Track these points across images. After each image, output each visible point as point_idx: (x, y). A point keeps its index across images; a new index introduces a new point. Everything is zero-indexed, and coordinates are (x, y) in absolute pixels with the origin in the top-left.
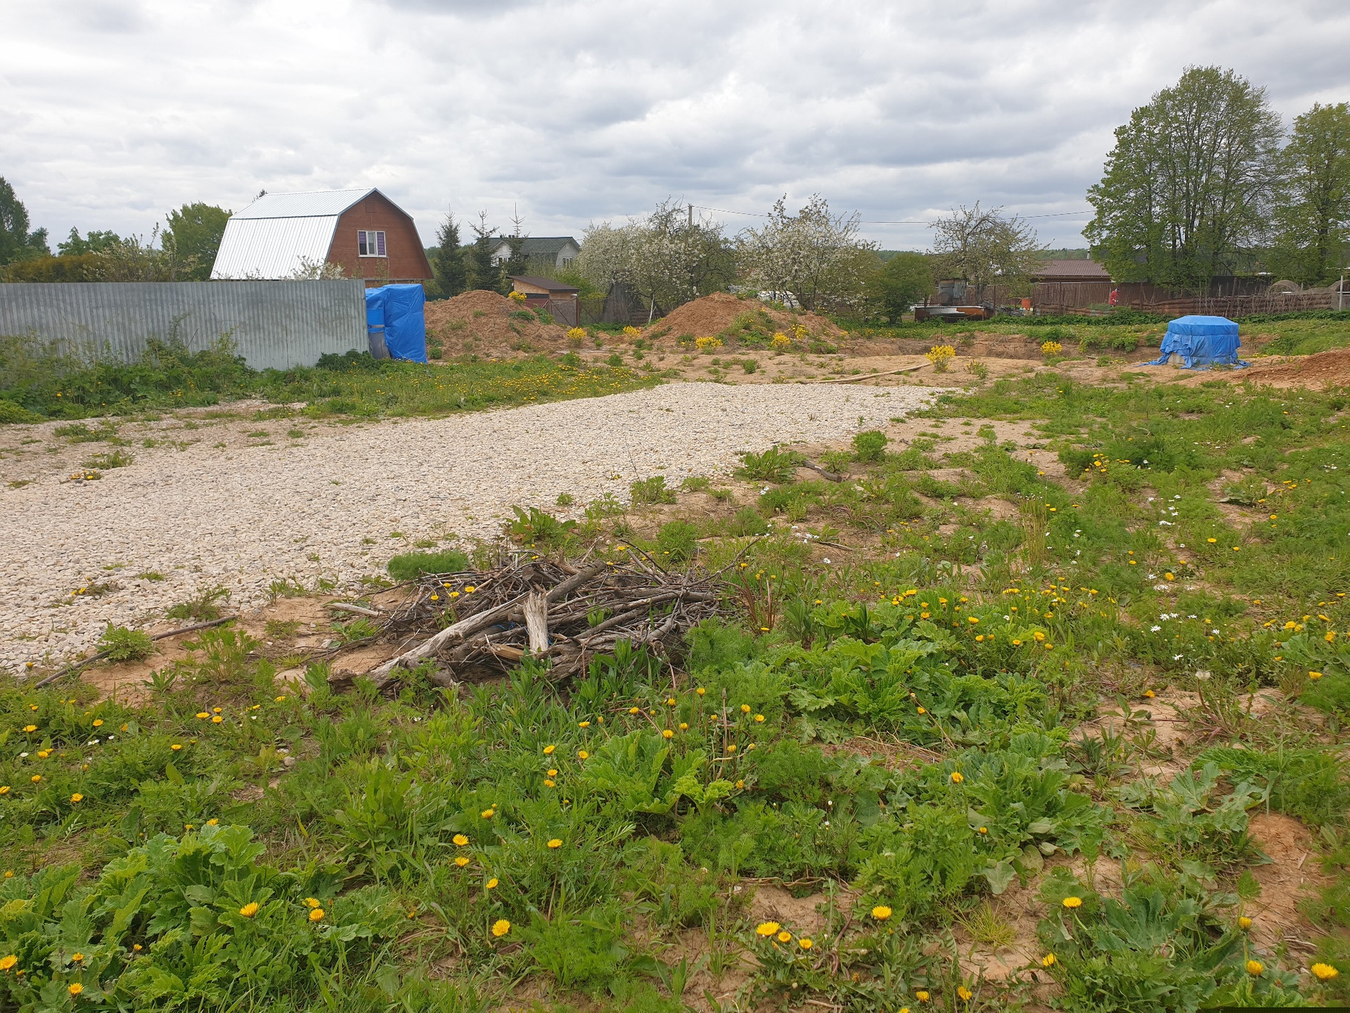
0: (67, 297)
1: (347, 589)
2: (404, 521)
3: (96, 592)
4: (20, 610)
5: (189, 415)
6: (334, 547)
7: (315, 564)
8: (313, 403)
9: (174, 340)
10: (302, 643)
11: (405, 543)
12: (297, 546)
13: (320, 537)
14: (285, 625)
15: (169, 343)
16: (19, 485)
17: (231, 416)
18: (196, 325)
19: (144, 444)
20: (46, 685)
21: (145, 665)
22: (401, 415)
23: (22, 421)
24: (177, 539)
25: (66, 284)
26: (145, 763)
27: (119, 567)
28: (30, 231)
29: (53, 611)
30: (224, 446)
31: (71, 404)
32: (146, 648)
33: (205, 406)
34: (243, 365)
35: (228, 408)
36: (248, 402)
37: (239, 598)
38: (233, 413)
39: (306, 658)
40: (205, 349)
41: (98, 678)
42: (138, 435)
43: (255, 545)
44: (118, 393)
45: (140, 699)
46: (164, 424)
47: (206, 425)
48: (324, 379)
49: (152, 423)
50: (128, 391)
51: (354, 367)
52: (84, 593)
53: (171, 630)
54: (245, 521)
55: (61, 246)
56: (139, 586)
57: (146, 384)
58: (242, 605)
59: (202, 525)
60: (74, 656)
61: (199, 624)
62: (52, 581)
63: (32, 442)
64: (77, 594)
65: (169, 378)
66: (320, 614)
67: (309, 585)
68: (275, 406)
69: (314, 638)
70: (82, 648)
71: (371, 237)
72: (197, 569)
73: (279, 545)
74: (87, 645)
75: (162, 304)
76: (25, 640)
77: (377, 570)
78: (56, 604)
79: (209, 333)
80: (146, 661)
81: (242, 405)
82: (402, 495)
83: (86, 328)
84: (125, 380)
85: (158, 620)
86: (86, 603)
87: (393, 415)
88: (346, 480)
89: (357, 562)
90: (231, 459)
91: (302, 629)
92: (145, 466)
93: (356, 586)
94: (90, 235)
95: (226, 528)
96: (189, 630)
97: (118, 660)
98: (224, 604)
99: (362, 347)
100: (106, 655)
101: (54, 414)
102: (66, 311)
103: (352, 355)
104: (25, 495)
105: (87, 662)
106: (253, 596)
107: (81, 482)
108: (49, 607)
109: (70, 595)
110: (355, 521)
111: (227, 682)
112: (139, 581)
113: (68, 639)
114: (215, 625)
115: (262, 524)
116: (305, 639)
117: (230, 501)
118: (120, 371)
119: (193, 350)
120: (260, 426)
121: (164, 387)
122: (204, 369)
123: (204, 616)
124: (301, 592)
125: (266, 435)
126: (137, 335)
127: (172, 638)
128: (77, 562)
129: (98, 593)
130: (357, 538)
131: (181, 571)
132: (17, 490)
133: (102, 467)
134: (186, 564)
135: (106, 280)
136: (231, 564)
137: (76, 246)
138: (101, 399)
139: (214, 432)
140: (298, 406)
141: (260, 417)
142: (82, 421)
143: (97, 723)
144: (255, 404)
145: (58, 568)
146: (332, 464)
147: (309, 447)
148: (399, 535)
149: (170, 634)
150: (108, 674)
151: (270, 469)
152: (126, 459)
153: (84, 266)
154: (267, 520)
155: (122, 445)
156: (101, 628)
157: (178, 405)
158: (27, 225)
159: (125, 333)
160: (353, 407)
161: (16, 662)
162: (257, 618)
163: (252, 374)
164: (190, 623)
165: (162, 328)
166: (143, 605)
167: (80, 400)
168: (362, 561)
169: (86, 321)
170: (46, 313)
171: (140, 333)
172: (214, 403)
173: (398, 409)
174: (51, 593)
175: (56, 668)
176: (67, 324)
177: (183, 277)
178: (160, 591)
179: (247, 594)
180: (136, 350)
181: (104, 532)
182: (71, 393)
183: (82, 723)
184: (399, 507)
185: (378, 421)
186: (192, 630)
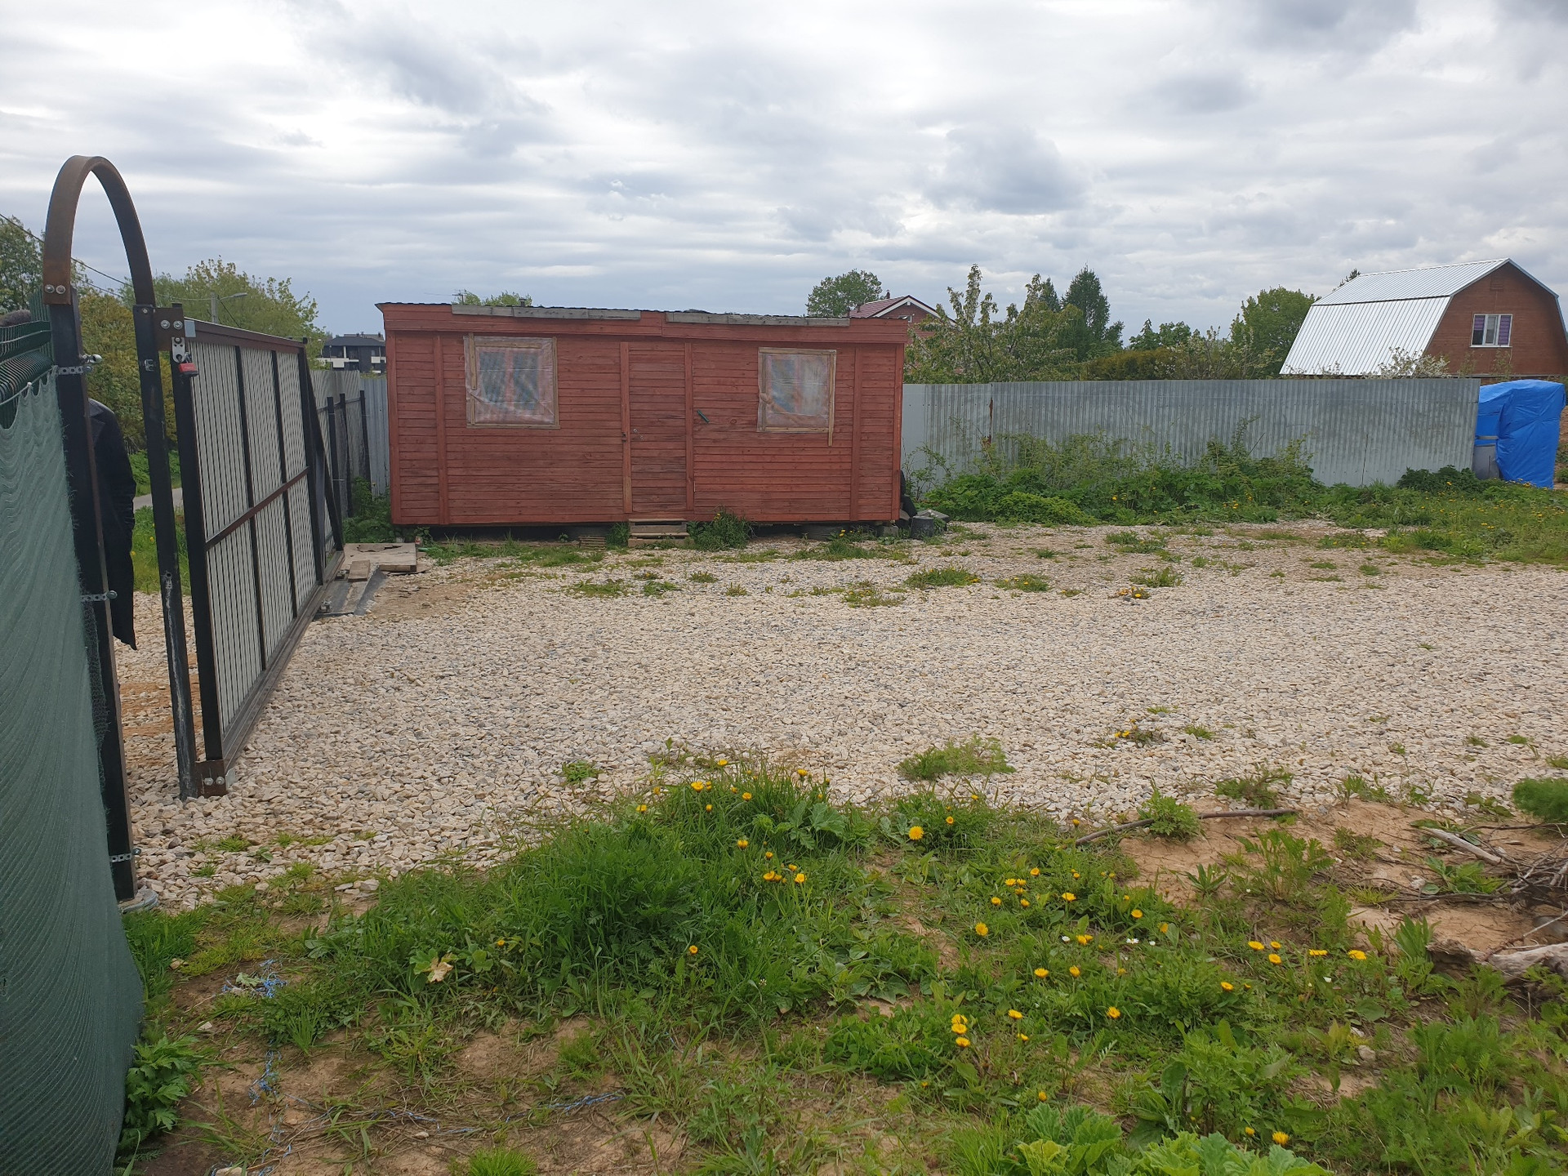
0: (1137, 396)
1: (1444, 805)
2: (1526, 719)
3: (1141, 738)
4: (1065, 741)
5: (1242, 533)
6: (1425, 741)
7: (1399, 759)
8: (1394, 532)
9: (1236, 446)
10: (1382, 873)
11: (1532, 755)
12: (1374, 727)
13: (1404, 720)
14: (1360, 839)
15: (1230, 447)
16: (1070, 593)
17: (1290, 538)
18: (1263, 428)
19: (1193, 562)
20: (1085, 843)
21: (1187, 847)
22: (1516, 559)
23: (1078, 523)
24: (1228, 689)
25: (1138, 382)
26: (1189, 994)
27: (1163, 711)
28: (1108, 326)
29: (1095, 751)
30: (1282, 576)
31: (1123, 509)
32: (1191, 828)
33: (1261, 523)
34: (1309, 476)
35: (1287, 527)
36: (1311, 522)
37: (1300, 786)
38: (1293, 534)
39: (1391, 897)
40: (1268, 456)
41: (1137, 851)
42: (1187, 551)
43: (1320, 714)
44: (1170, 500)
45: (1180, 894)
46: (1215, 540)
47: (1262, 547)
48: (1409, 501)
49: (1203, 537)
50: (1182, 500)
51: (1448, 488)
52: (1127, 737)
53: (1218, 810)
54: (1308, 680)
55: (1133, 339)
56: (1184, 741)
57: (1201, 492)
58: (1304, 796)
59: (1257, 676)
60: (1114, 815)
61: (1250, 810)
62: (1097, 714)
63: (1084, 546)
64: (1121, 737)
65: (1225, 487)
66: (1407, 835)
67: (1392, 785)
68: (1343, 530)
69: (1399, 868)
70: (1123, 807)
71: (1492, 322)
72: (1251, 734)
73: (1351, 721)
74: (1128, 804)
75: (1230, 404)
76: (1068, 781)
77: (1488, 788)
78: (1099, 743)
79: (1276, 438)
80: (1189, 843)
81: (1304, 526)
82: (1522, 678)
83: (1148, 428)
84: (1180, 486)
85: (1205, 793)
86: (1129, 750)
87: (1504, 559)
88: (1441, 644)
89: (1459, 769)
90: (1291, 593)
91: (1382, 852)
92: (1194, 590)
93: (1458, 805)
94: (1163, 327)
95: (1285, 686)
96: (1239, 815)
97: (1159, 834)
98: (1282, 790)
99: (1462, 463)
100: (1149, 824)
101: (1106, 518)
102: (1134, 410)
103: (1448, 472)
104: (1075, 606)
105: (1128, 828)
106: (1318, 786)
107: (1128, 600)
108: (1092, 745)
109: (1113, 736)
110: (1453, 706)
111: (1285, 903)
112: (1185, 736)
113: (1110, 793)
114: (1269, 815)
115: (1329, 687)
116: (1386, 866)
117: (1291, 650)
118: (1176, 476)
119: (1255, 456)
120: (1327, 555)
121: (1219, 496)
122: (1265, 479)
123: (1258, 801)
124: (1381, 796)
125: (1332, 567)
126: (1198, 438)
127: (1218, 820)
128: (1122, 696)
129: (1140, 740)
130: (1458, 732)
131: (1231, 731)
132: (1068, 600)
133: (1151, 584)
134: (1237, 723)
135: (1173, 378)
136: (1290, 736)
137: (1148, 340)
138: (1154, 505)
139: (1271, 555)
140: (1372, 533)
141: (1326, 543)
142: (1132, 529)
143: (1137, 914)
144: (1319, 526)
145: (1102, 699)
146: (1420, 619)
147: (1388, 592)
148: (1522, 741)
149: (1217, 815)
150: (1148, 849)
151: (1339, 614)
152: (1174, 578)
153: (1157, 362)
154: (1337, 682)
155: (1170, 560)
156: (1143, 787)
157: (1232, 519)
158: (1106, 319)
159: (1186, 435)
160: (1449, 543)
161: (1059, 806)
162: (1322, 820)
163: (1318, 487)
164: (1240, 806)
165: (1225, 430)
166: (1191, 768)
167: (1133, 505)
168: (1466, 769)
169: (1151, 422)
170: (1115, 412)
171: (1201, 435)
172: (1272, 520)
173: (1511, 550)
174: (1095, 729)
175: (1095, 824)
176: (1133, 424)
177: (1254, 375)
178: (1207, 753)
179: (1311, 783)
180: (1194, 453)
181: (1150, 665)
182: (1126, 497)
183: (1121, 908)
184: (1519, 697)
185: (1481, 565)
186: (1242, 816)
